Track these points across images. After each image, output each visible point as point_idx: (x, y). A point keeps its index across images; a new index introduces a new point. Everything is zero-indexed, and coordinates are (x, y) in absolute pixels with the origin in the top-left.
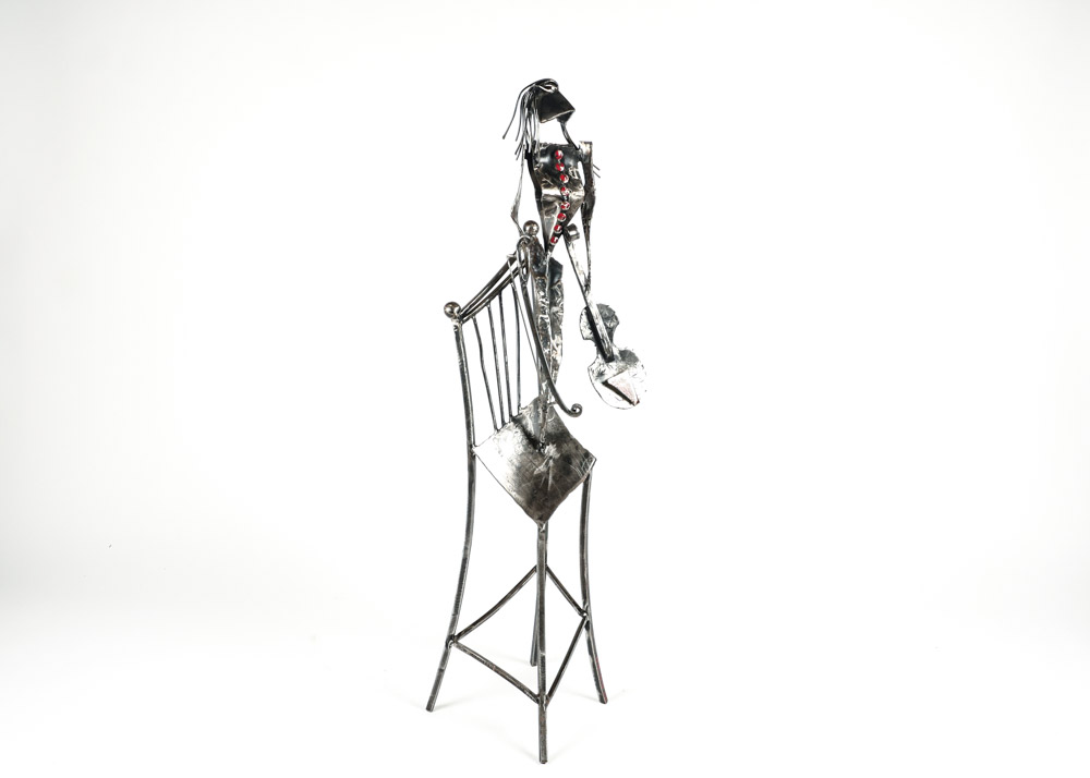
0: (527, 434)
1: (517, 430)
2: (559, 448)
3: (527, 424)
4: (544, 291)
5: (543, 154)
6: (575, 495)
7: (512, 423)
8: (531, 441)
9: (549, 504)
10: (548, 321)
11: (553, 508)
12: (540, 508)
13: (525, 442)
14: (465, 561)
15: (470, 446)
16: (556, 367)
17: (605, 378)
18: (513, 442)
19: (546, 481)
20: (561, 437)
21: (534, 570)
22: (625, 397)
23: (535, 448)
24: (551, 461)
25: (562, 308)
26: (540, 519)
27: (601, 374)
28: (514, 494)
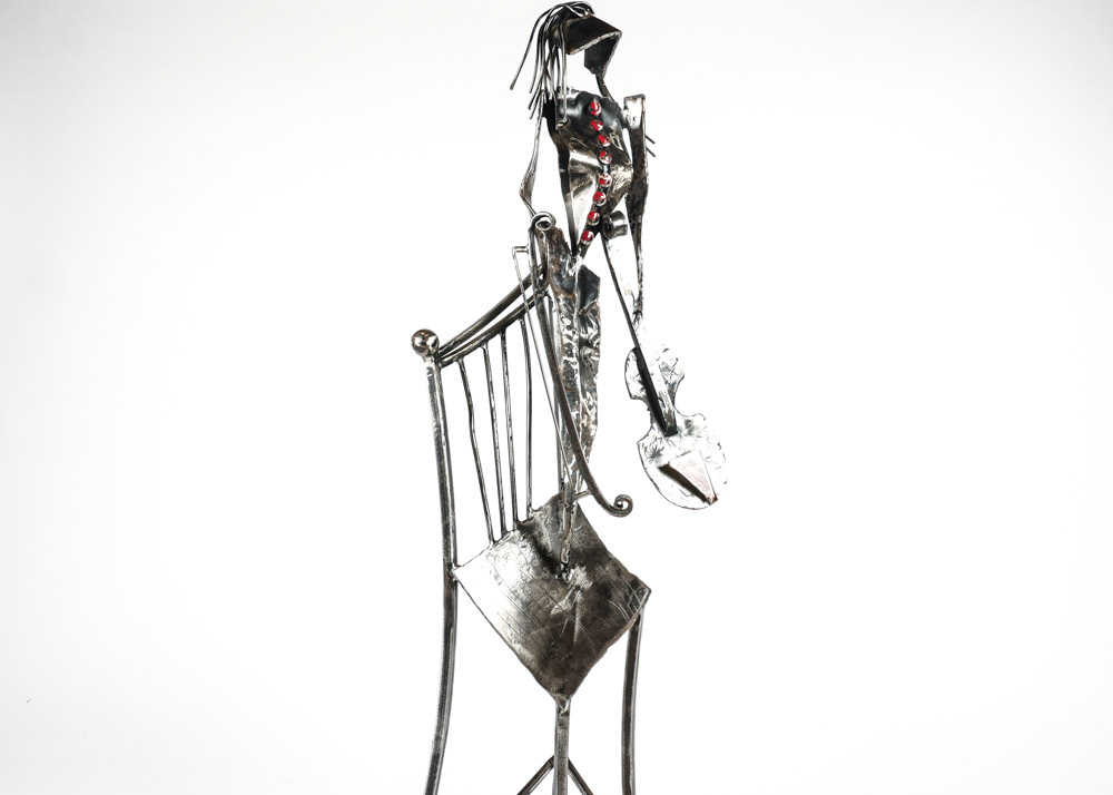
0: (540, 551)
1: (524, 543)
2: (590, 573)
3: (541, 535)
4: (571, 318)
5: (572, 104)
6: (617, 651)
7: (517, 532)
8: (548, 562)
9: (575, 666)
10: (576, 367)
11: (581, 673)
12: (561, 672)
13: (537, 562)
14: (436, 760)
15: (450, 564)
16: (588, 440)
17: (663, 461)
18: (517, 561)
19: (571, 626)
20: (594, 554)
21: (549, 764)
22: (695, 491)
23: (553, 572)
24: (578, 594)
25: (597, 350)
26: (561, 691)
27: (656, 454)
28: (518, 647)
